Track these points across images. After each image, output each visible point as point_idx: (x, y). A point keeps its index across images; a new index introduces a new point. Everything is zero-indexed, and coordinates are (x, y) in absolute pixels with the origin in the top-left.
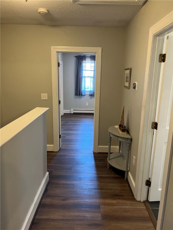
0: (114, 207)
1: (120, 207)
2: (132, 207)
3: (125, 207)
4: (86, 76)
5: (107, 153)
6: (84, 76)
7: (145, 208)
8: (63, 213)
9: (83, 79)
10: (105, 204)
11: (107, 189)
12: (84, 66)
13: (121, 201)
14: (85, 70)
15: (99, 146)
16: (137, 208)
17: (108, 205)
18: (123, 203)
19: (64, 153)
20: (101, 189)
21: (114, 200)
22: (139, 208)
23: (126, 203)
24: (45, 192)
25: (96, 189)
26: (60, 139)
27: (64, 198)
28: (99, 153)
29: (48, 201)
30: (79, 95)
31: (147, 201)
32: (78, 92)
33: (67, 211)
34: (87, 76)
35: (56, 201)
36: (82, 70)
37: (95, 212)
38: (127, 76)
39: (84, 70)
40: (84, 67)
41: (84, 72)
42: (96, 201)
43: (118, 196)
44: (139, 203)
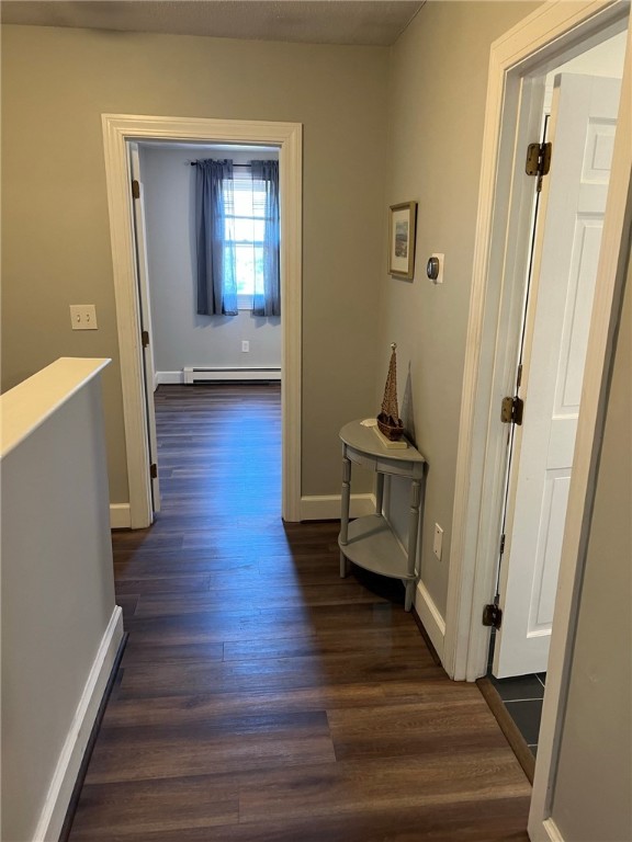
0: (377, 710)
1: (396, 708)
2: (438, 705)
3: (413, 707)
4: (237, 240)
5: (339, 521)
6: (227, 238)
7: (483, 701)
8: (192, 751)
9: (227, 251)
10: (343, 705)
11: (345, 651)
12: (226, 199)
13: (399, 688)
14: (233, 217)
15: (304, 499)
16: (456, 707)
17: (356, 704)
18: (407, 695)
19: (172, 532)
20: (324, 652)
21: (375, 686)
22: (465, 706)
23: (416, 694)
24: (114, 681)
25: (307, 653)
26: (156, 480)
27: (189, 697)
28: (304, 523)
29: (127, 714)
30: (214, 312)
31: (488, 680)
32: (210, 302)
33: (204, 745)
34: (241, 239)
35: (157, 713)
36: (220, 216)
37: (311, 736)
38: (402, 232)
39: (228, 216)
40: (226, 206)
41: (228, 223)
42: (312, 697)
43: (387, 670)
44: (461, 688)
